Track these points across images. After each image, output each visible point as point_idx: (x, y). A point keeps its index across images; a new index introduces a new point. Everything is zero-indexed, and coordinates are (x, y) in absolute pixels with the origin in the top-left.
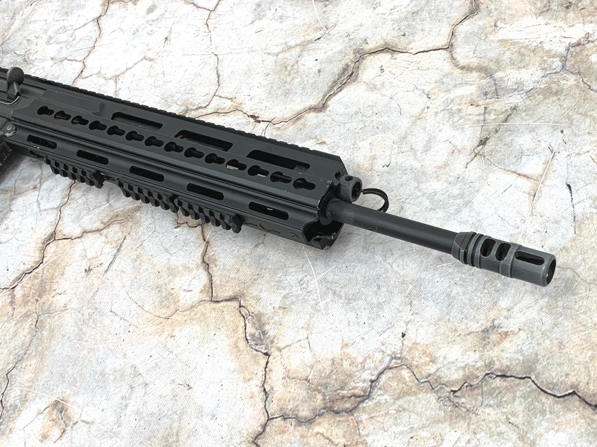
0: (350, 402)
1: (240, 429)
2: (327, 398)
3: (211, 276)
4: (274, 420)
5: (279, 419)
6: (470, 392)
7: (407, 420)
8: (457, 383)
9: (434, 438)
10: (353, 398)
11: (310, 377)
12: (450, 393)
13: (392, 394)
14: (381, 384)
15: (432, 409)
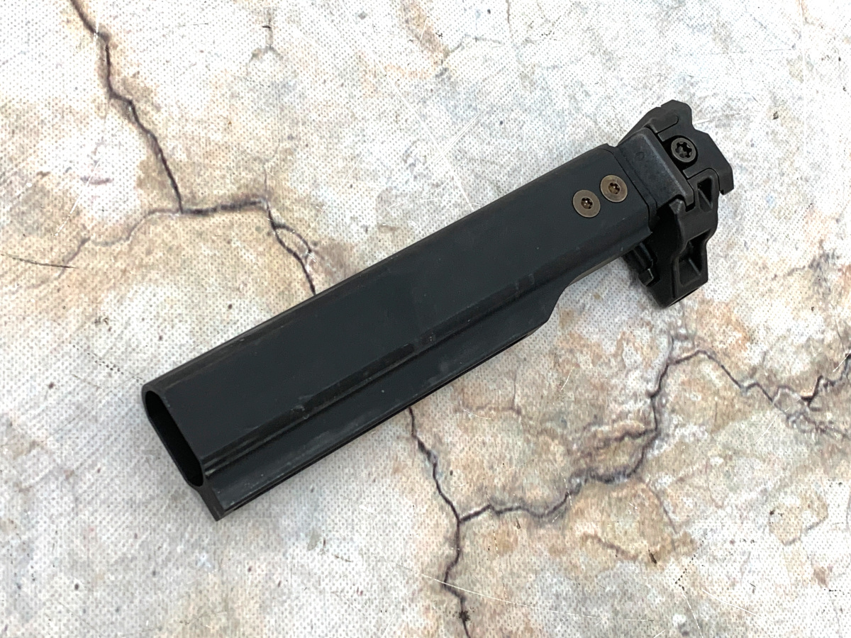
0: (625, 449)
1: (397, 558)
2: (575, 447)
3: (155, 139)
4: (472, 520)
5: (485, 515)
6: (835, 399)
7: (749, 476)
8: (807, 379)
9: (809, 506)
10: (626, 439)
11: (517, 400)
12: (802, 404)
13: (701, 420)
14: (671, 399)
15: (784, 443)
